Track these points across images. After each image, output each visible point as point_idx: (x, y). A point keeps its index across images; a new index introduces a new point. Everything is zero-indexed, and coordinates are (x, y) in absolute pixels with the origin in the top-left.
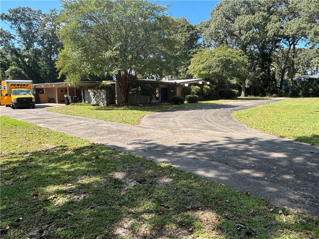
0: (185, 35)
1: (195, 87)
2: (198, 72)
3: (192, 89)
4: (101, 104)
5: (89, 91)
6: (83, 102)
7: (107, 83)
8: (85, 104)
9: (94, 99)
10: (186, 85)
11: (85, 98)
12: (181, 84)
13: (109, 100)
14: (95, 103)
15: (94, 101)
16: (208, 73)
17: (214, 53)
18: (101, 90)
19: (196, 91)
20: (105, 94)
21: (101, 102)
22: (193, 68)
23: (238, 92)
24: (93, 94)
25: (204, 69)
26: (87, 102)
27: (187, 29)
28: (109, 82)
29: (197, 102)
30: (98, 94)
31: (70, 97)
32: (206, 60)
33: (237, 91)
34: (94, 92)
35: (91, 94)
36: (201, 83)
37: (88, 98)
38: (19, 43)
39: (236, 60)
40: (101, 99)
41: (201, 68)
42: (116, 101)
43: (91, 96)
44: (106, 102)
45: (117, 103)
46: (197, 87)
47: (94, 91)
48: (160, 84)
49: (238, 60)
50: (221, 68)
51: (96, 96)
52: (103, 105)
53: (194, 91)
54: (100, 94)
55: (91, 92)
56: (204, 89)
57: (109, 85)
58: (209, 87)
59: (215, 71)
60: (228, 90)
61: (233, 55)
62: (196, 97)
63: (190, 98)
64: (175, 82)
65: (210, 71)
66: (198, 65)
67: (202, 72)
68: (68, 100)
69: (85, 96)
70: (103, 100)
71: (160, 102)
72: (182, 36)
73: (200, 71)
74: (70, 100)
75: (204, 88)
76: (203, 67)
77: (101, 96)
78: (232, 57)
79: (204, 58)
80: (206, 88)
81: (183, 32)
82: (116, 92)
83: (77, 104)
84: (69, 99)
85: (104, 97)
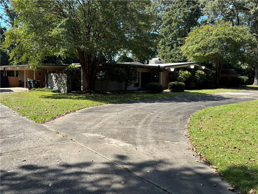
0: (184, 10)
1: (183, 72)
2: (191, 53)
3: (179, 75)
4: (62, 90)
5: (52, 74)
6: (46, 87)
7: (76, 66)
8: (47, 90)
9: (56, 84)
10: (172, 70)
11: (48, 83)
12: (166, 68)
13: (70, 85)
14: (57, 89)
15: (56, 87)
16: (204, 55)
17: (212, 31)
18: (63, 74)
19: (185, 77)
20: (66, 78)
21: (62, 88)
22: (186, 49)
23: (247, 80)
24: (55, 78)
25: (198, 50)
26: (49, 87)
27: (186, 4)
28: (78, 65)
29: (184, 91)
30: (60, 79)
31: (33, 81)
32: (201, 40)
33: (245, 78)
34: (56, 77)
35: (54, 78)
36: (192, 67)
37: (51, 83)
38: (6, 22)
39: (239, 39)
40: (62, 84)
41: (194, 49)
42: (82, 87)
43: (54, 81)
44: (66, 88)
45: (82, 90)
46: (187, 72)
47: (56, 75)
48: (138, 68)
49: (242, 39)
50: (219, 49)
51: (57, 81)
52: (64, 91)
53: (182, 77)
54: (61, 78)
55: (53, 76)
56: (197, 75)
57: (76, 68)
58: (203, 73)
59: (212, 53)
60: (234, 76)
61: (236, 33)
62: (181, 84)
63: (174, 85)
64: (159, 66)
65: (205, 53)
66: (192, 45)
67: (196, 54)
68: (31, 85)
69: (48, 80)
70: (64, 85)
71: (139, 90)
72: (180, 12)
73: (194, 53)
74: (32, 85)
75: (197, 73)
76: (197, 48)
77: (62, 81)
78: (235, 36)
79: (199, 37)
80: (200, 73)
81: (182, 7)
82: (82, 77)
83: (38, 89)
84: (32, 83)
85: (65, 82)
